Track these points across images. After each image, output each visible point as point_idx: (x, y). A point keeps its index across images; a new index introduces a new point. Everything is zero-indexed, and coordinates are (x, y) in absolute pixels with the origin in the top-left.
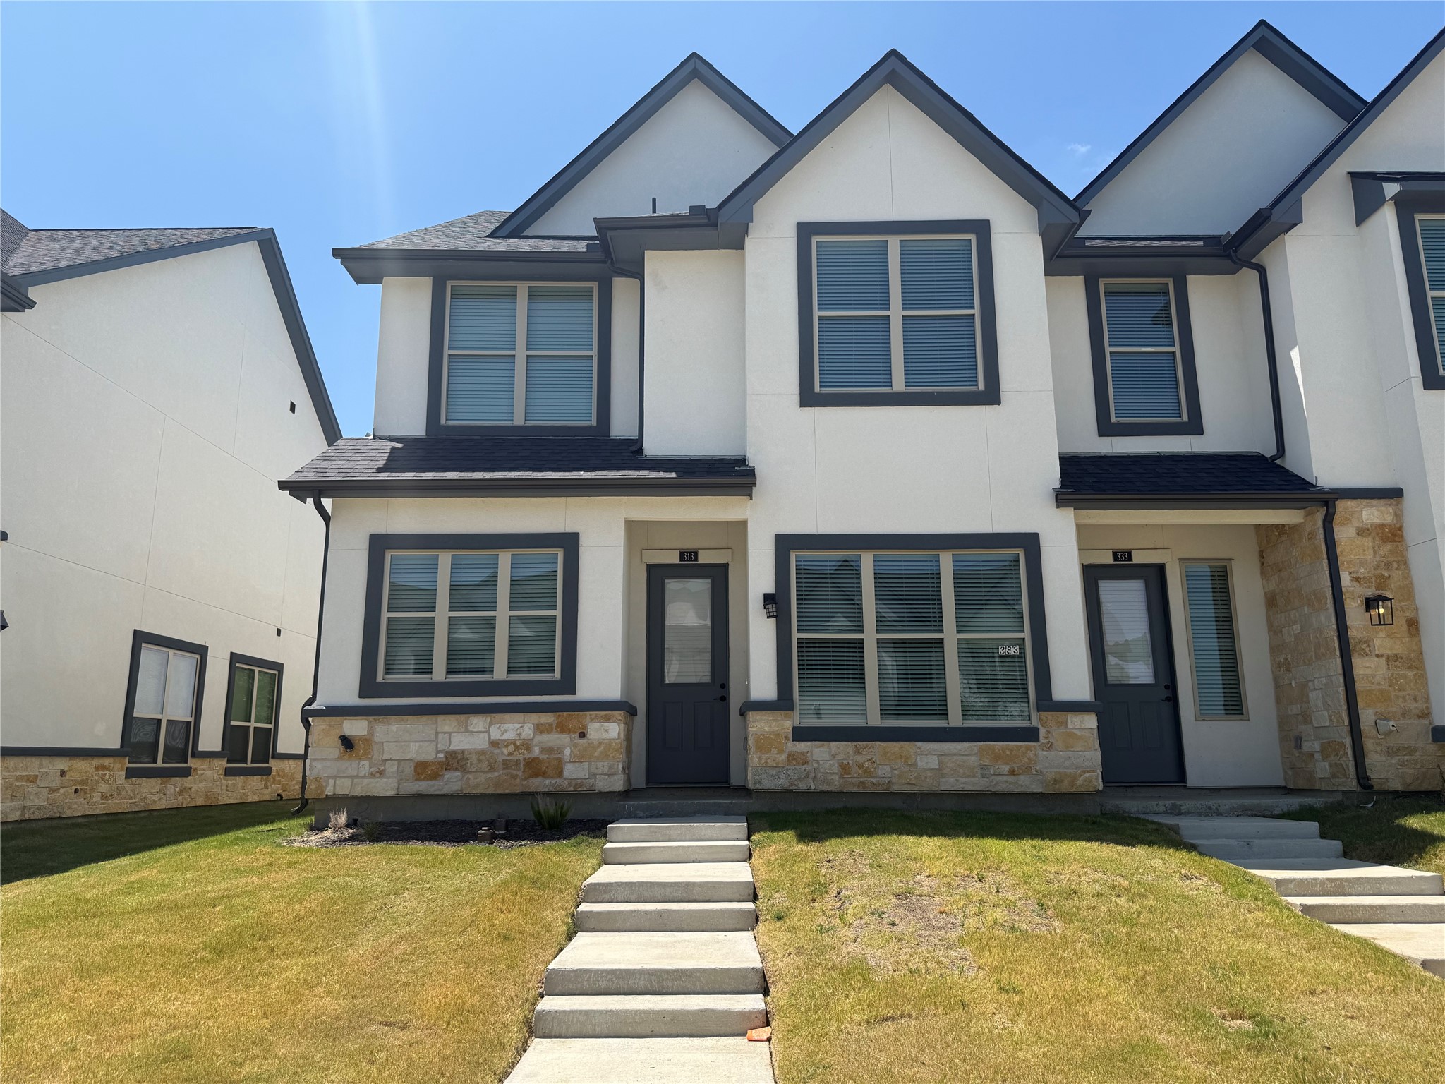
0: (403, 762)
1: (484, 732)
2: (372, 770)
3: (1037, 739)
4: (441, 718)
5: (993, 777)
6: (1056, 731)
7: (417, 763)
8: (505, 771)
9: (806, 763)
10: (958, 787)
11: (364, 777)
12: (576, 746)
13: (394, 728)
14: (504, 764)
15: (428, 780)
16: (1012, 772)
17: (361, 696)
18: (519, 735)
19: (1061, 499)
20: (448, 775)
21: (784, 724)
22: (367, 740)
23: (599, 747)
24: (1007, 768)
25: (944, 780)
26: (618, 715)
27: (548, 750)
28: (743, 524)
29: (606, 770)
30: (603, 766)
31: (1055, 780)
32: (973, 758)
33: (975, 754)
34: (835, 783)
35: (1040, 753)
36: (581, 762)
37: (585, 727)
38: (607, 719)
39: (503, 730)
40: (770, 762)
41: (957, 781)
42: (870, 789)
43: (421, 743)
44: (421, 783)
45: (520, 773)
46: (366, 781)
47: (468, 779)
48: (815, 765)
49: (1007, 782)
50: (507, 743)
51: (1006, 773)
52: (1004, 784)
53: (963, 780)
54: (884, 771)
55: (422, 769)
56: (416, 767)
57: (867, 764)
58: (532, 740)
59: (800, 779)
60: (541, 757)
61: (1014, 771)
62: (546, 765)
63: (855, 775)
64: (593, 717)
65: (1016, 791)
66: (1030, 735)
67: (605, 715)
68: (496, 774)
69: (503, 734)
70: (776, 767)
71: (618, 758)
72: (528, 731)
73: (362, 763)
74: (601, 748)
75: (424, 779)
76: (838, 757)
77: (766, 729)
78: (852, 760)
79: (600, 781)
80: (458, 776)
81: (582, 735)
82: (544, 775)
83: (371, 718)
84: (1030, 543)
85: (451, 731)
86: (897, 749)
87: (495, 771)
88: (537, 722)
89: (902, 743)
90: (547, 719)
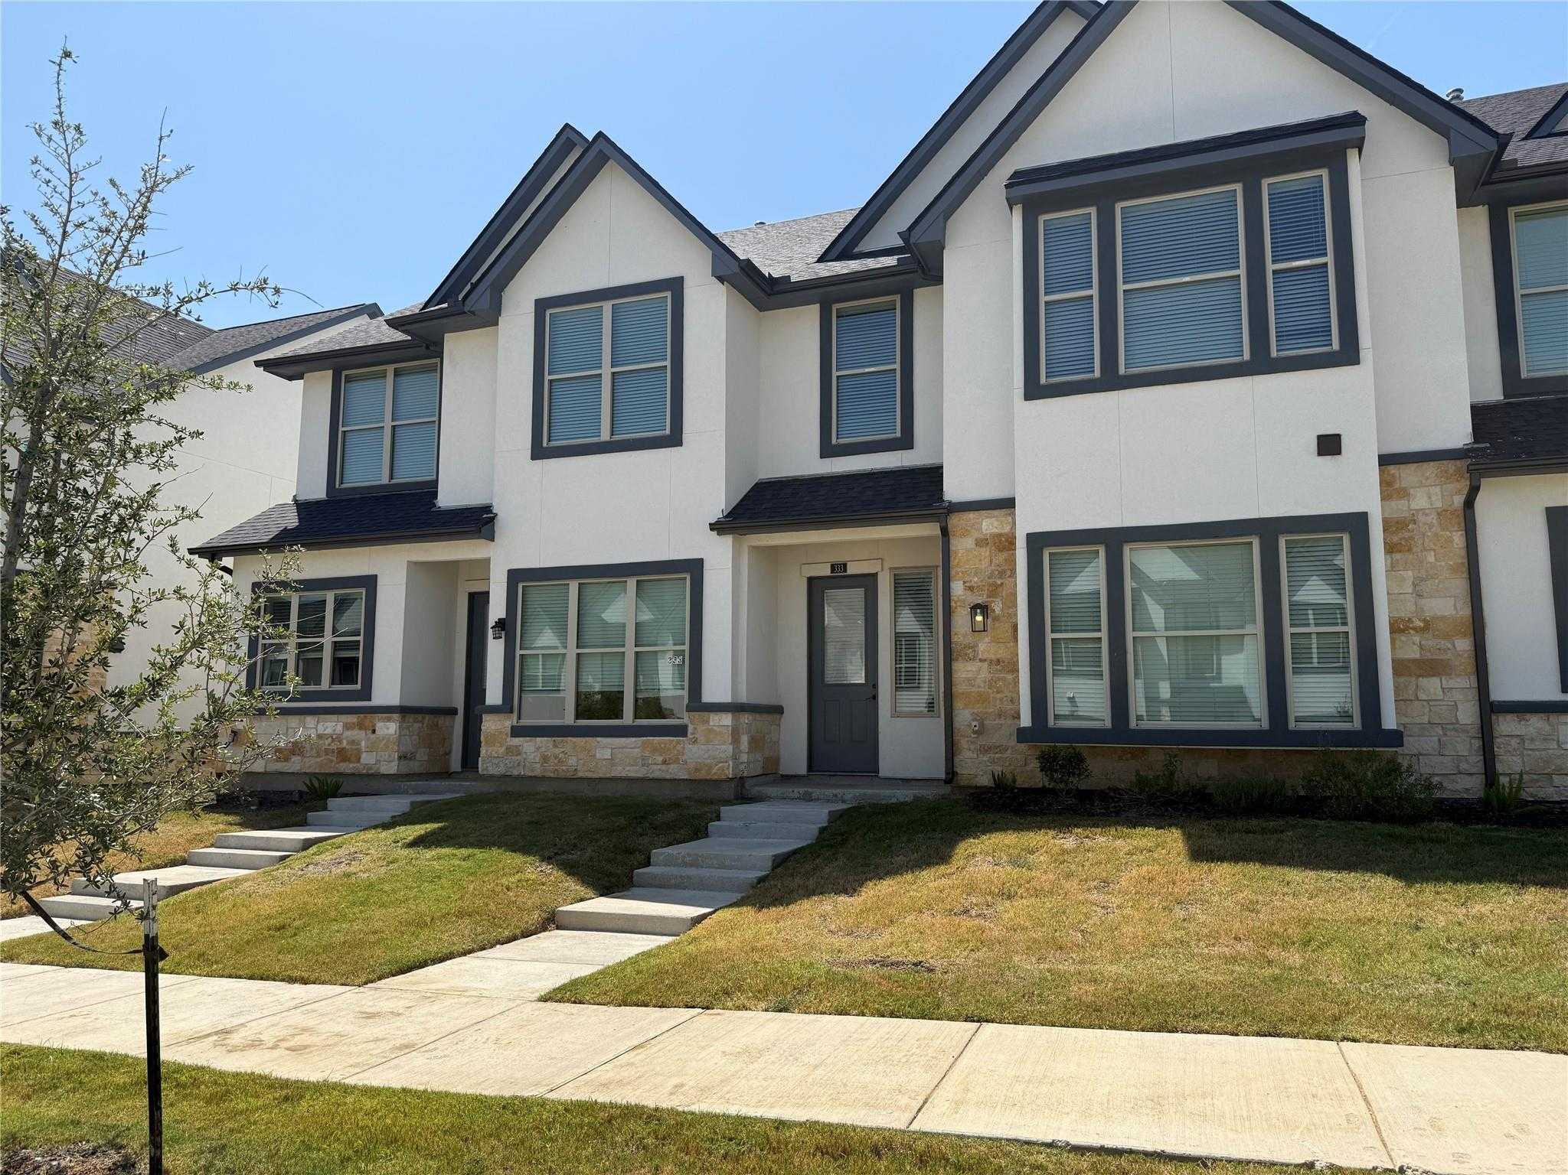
0: (269, 749)
1: (314, 728)
3: (685, 734)
4: (289, 718)
5: (650, 766)
6: (701, 728)
7: (277, 750)
8: (326, 757)
9: (519, 754)
10: (623, 774)
12: (369, 739)
13: (264, 724)
14: (325, 752)
15: (282, 762)
16: (664, 762)
18: (335, 730)
19: (723, 528)
20: (294, 758)
21: (507, 722)
23: (384, 740)
24: (660, 759)
25: (614, 768)
26: (396, 716)
27: (353, 742)
28: (487, 561)
29: (387, 757)
30: (385, 755)
31: (696, 769)
32: (637, 750)
33: (638, 747)
34: (538, 770)
35: (687, 746)
36: (372, 752)
37: (374, 726)
38: (390, 720)
39: (325, 727)
40: (495, 754)
41: (623, 769)
42: (562, 775)
43: (279, 736)
44: (279, 764)
45: (335, 759)
47: (305, 762)
48: (525, 756)
49: (660, 770)
50: (327, 737)
51: (660, 763)
52: (657, 771)
53: (628, 768)
54: (572, 761)
55: (280, 754)
56: (276, 753)
57: (561, 755)
58: (342, 734)
59: (513, 767)
60: (347, 747)
61: (666, 762)
62: (350, 753)
63: (552, 764)
64: (380, 718)
65: (668, 777)
66: (681, 731)
67: (389, 716)
68: (321, 759)
69: (325, 730)
70: (498, 758)
71: (395, 749)
72: (339, 728)
74: (384, 742)
75: (280, 761)
76: (541, 750)
77: (494, 727)
78: (551, 752)
79: (383, 766)
80: (299, 760)
81: (374, 731)
82: (349, 761)
84: (694, 568)
85: (296, 727)
86: (582, 743)
88: (345, 721)
89: (587, 739)
90: (352, 719)
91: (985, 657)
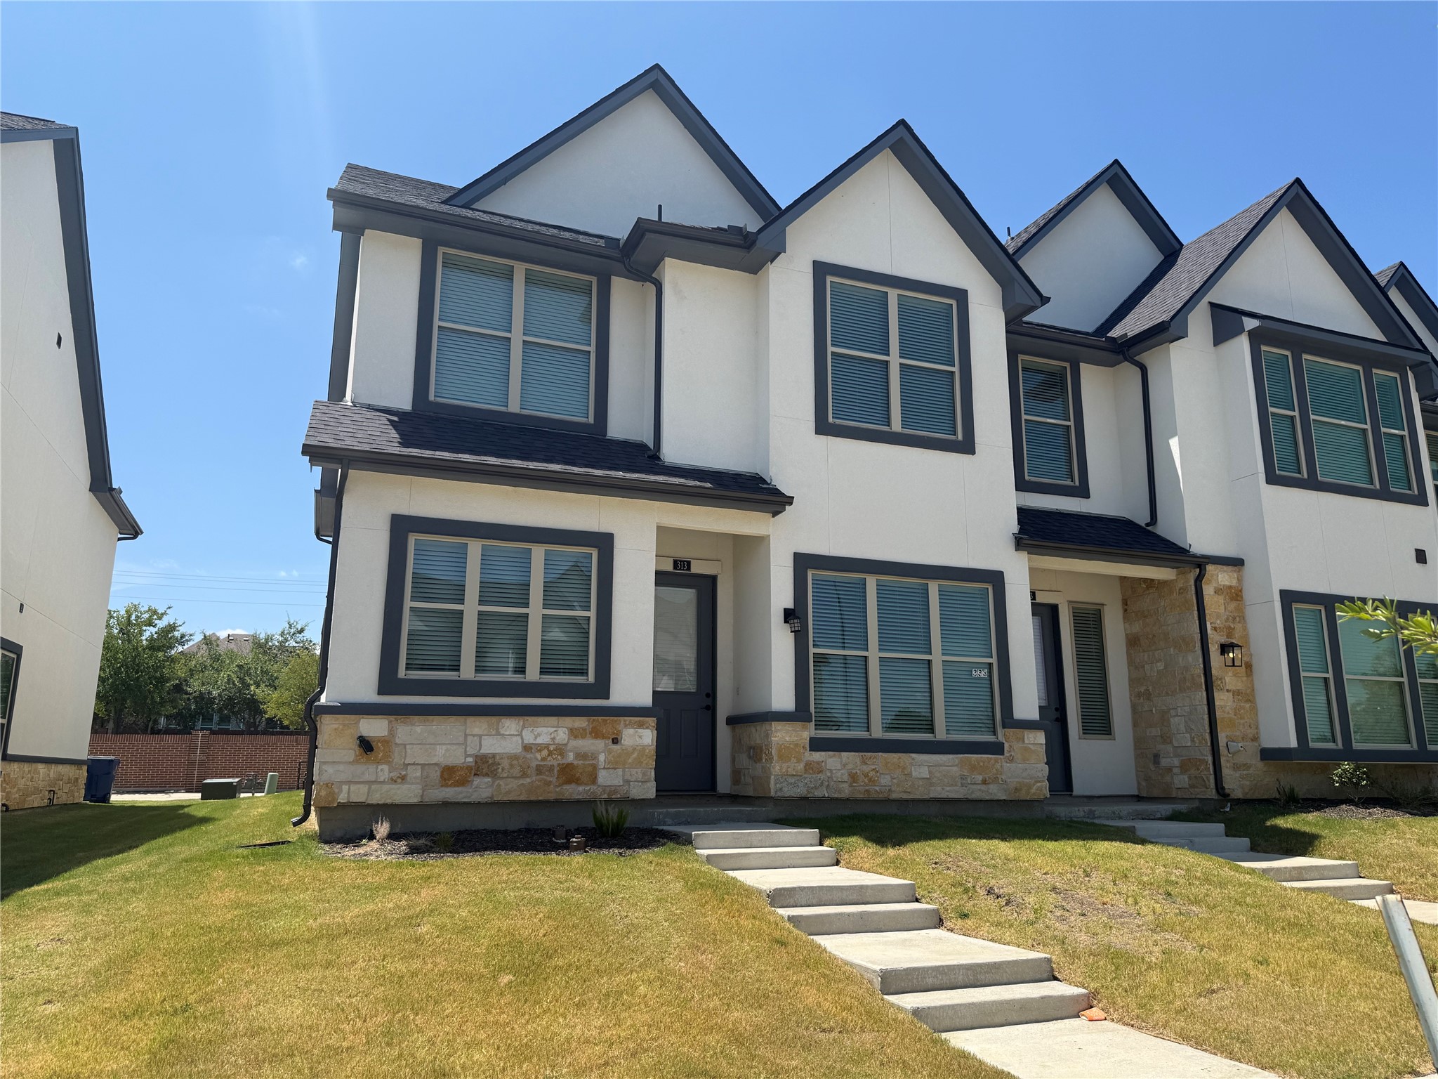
0: (427, 767)
1: (516, 735)
2: (392, 774)
3: (1002, 752)
4: (470, 720)
5: (970, 786)
6: (1017, 746)
7: (444, 768)
8: (538, 777)
9: (821, 772)
10: (944, 795)
11: (383, 782)
12: (610, 752)
13: (419, 729)
14: (537, 770)
15: (455, 786)
16: (984, 782)
17: (380, 692)
18: (553, 739)
19: (1020, 543)
20: (477, 781)
21: (802, 734)
22: (386, 742)
23: (633, 753)
24: (980, 778)
25: (933, 788)
26: (650, 721)
27: (581, 756)
28: (766, 540)
29: (640, 777)
30: (637, 773)
31: (1016, 789)
32: (955, 769)
33: (956, 765)
34: (846, 791)
35: (1004, 764)
36: (615, 769)
37: (619, 732)
38: (641, 726)
39: (536, 733)
40: (791, 771)
41: (943, 789)
42: (874, 796)
43: (449, 746)
44: (448, 790)
45: (554, 780)
46: (386, 787)
47: (499, 785)
48: (829, 774)
49: (980, 790)
50: (540, 748)
51: (979, 782)
52: (978, 792)
53: (948, 789)
54: (885, 780)
55: (449, 774)
56: (442, 773)
57: (872, 774)
58: (566, 745)
59: (816, 788)
60: (576, 763)
61: (986, 781)
62: (580, 771)
63: (862, 784)
64: (627, 723)
65: (987, 798)
66: (997, 748)
67: (639, 721)
68: (528, 780)
69: (536, 738)
70: (794, 775)
71: (652, 765)
72: (562, 735)
73: (380, 767)
74: (635, 755)
75: (451, 786)
76: (847, 767)
77: (787, 738)
78: (860, 770)
79: (634, 788)
81: (615, 741)
82: (577, 781)
83: (392, 718)
84: (996, 579)
85: (481, 733)
86: (895, 760)
87: (527, 777)
88: (571, 726)
89: (899, 754)
90: (580, 722)
91: (1230, 689)
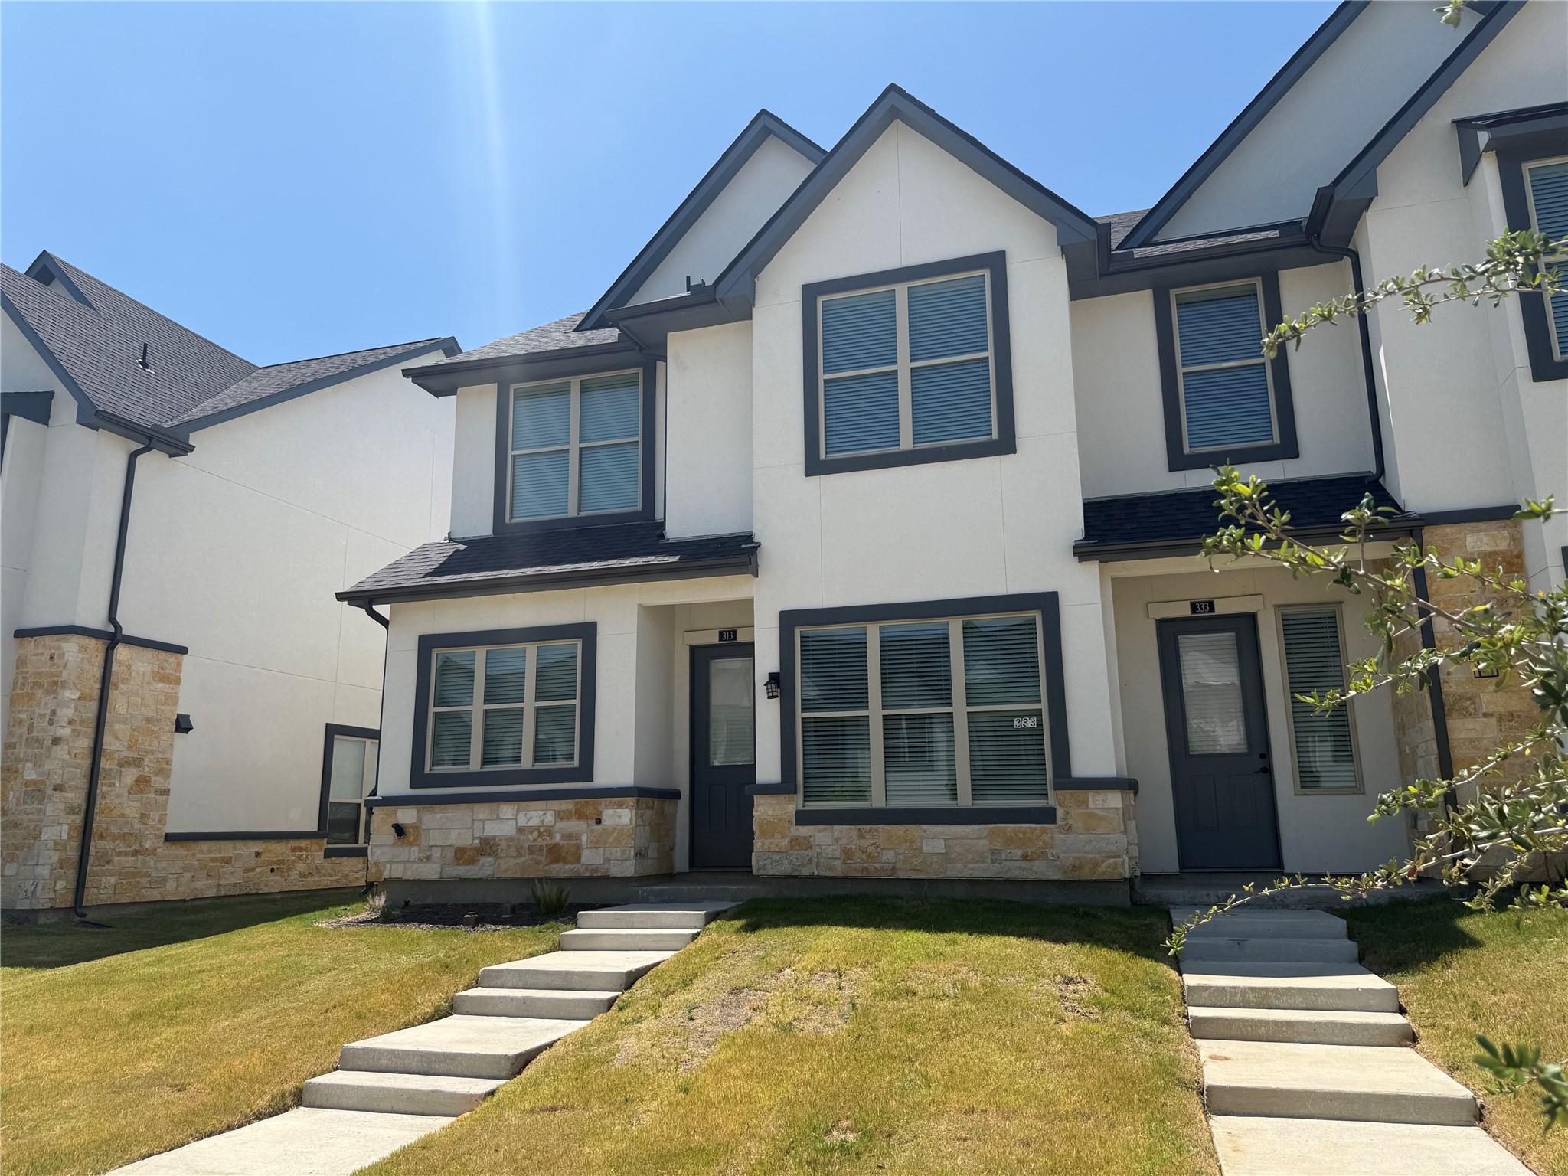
0: (446, 848)
1: (512, 819)
2: (421, 855)
3: (1053, 820)
4: (476, 807)
5: (1005, 862)
6: (1075, 811)
7: (456, 849)
8: (531, 857)
9: (810, 847)
10: (966, 874)
11: (414, 862)
12: (592, 831)
13: (438, 816)
14: (529, 850)
15: (466, 865)
16: (1025, 857)
17: (412, 787)
18: (542, 821)
19: (1082, 552)
20: (482, 860)
21: (790, 806)
22: (416, 828)
23: (613, 833)
24: (1019, 853)
25: (950, 865)
26: (631, 801)
27: (568, 836)
28: (749, 603)
29: (619, 855)
30: (616, 852)
31: (1074, 866)
32: (983, 842)
33: (985, 837)
34: (838, 869)
35: (1057, 836)
36: (598, 848)
37: (600, 813)
38: (621, 806)
39: (528, 817)
40: (774, 848)
41: (966, 866)
42: (875, 874)
43: (460, 830)
44: (460, 868)
45: (543, 859)
46: (416, 866)
47: (499, 864)
48: (818, 850)
49: (1020, 868)
50: (531, 830)
51: (1018, 858)
52: (1016, 870)
53: (972, 866)
54: (888, 856)
55: (461, 855)
56: (456, 853)
57: (870, 849)
58: (553, 826)
60: (561, 843)
61: (1027, 856)
62: (566, 851)
63: (859, 861)
64: (607, 803)
65: (1031, 878)
66: (1047, 816)
67: (619, 801)
68: (523, 859)
69: (528, 821)
70: (780, 852)
71: (631, 844)
72: (550, 818)
73: (412, 849)
74: (615, 834)
75: (462, 864)
76: (840, 842)
77: (770, 813)
78: (856, 845)
79: (614, 866)
80: (491, 861)
81: (599, 821)
82: (564, 860)
83: (420, 807)
84: (1048, 603)
85: (485, 818)
86: (901, 833)
87: (522, 856)
88: (558, 808)
89: (907, 826)
90: (567, 805)
91: (1491, 709)
